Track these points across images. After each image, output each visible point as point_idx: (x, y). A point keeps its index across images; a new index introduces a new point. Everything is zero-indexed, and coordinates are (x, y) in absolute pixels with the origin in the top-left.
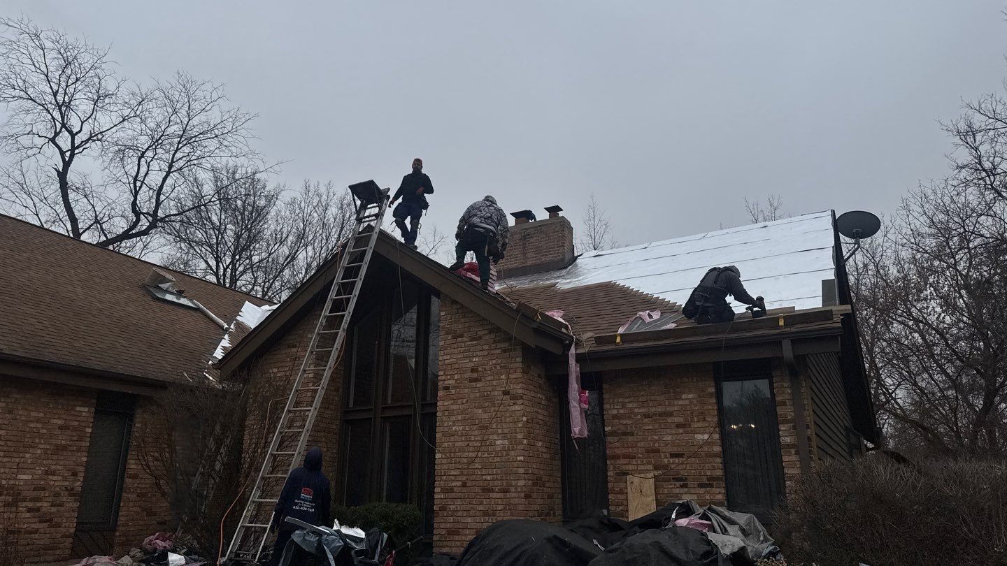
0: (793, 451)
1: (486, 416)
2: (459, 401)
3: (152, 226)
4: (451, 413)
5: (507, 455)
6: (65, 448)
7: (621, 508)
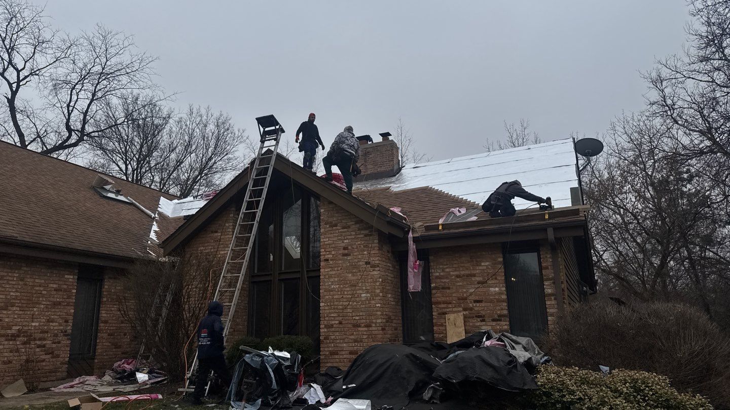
0: (553, 298)
1: (355, 278)
2: (336, 269)
3: (80, 140)
4: (330, 277)
5: (369, 303)
6: (59, 303)
7: (442, 335)
